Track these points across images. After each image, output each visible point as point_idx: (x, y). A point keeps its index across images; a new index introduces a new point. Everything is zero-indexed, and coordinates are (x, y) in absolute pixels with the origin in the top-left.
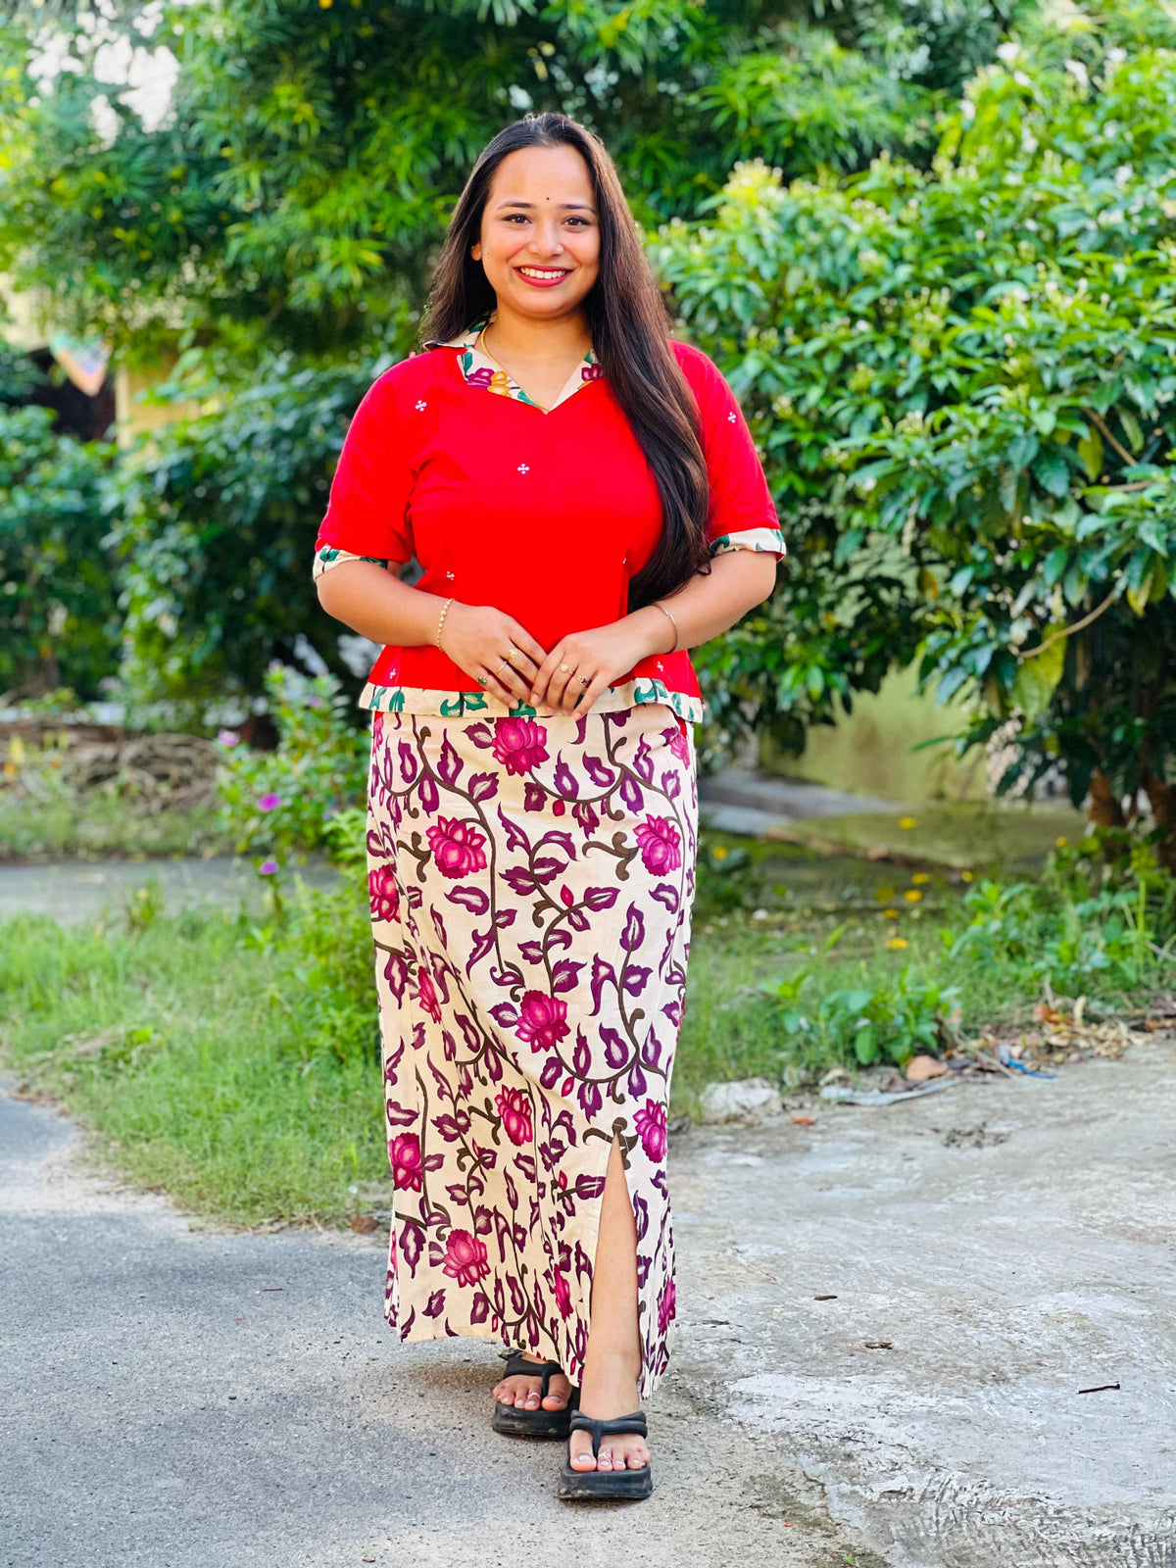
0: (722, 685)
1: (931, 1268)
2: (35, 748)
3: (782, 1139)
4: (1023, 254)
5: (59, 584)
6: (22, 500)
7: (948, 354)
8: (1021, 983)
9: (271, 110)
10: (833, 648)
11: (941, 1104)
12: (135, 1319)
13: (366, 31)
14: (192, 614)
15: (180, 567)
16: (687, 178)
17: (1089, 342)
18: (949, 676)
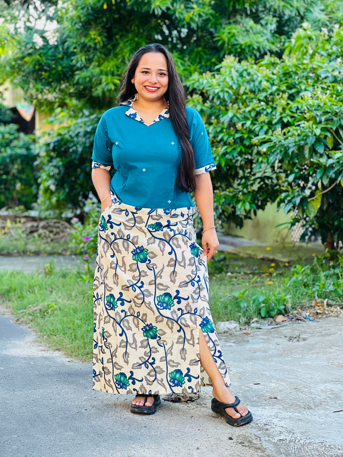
0: (220, 207)
1: (287, 376)
2: (14, 223)
3: (241, 338)
4: (309, 83)
5: (19, 176)
6: (9, 151)
7: (288, 112)
8: (308, 294)
9: (89, 39)
10: (252, 197)
11: (286, 329)
12: (55, 387)
13: (116, 16)
14: (60, 184)
15: (57, 171)
16: (209, 60)
17: (330, 109)
18: (287, 205)
